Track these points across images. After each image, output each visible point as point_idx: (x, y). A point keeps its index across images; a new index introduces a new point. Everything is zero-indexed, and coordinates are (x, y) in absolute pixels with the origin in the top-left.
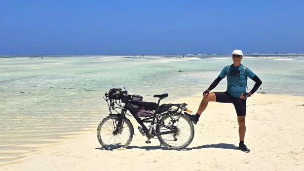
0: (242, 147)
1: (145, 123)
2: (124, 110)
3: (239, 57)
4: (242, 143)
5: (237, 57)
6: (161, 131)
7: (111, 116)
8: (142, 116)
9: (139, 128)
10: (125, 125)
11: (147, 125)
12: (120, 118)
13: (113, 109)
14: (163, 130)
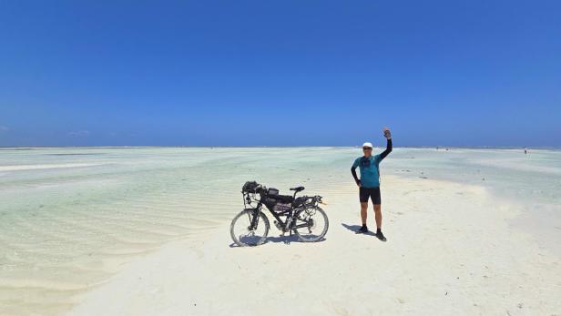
0: (379, 235)
1: (281, 217)
2: (259, 205)
3: (370, 148)
4: (379, 230)
5: (367, 149)
6: (297, 224)
7: (247, 210)
8: (279, 210)
9: (275, 222)
10: (261, 219)
11: (283, 219)
12: (256, 212)
13: (249, 203)
14: (299, 222)
